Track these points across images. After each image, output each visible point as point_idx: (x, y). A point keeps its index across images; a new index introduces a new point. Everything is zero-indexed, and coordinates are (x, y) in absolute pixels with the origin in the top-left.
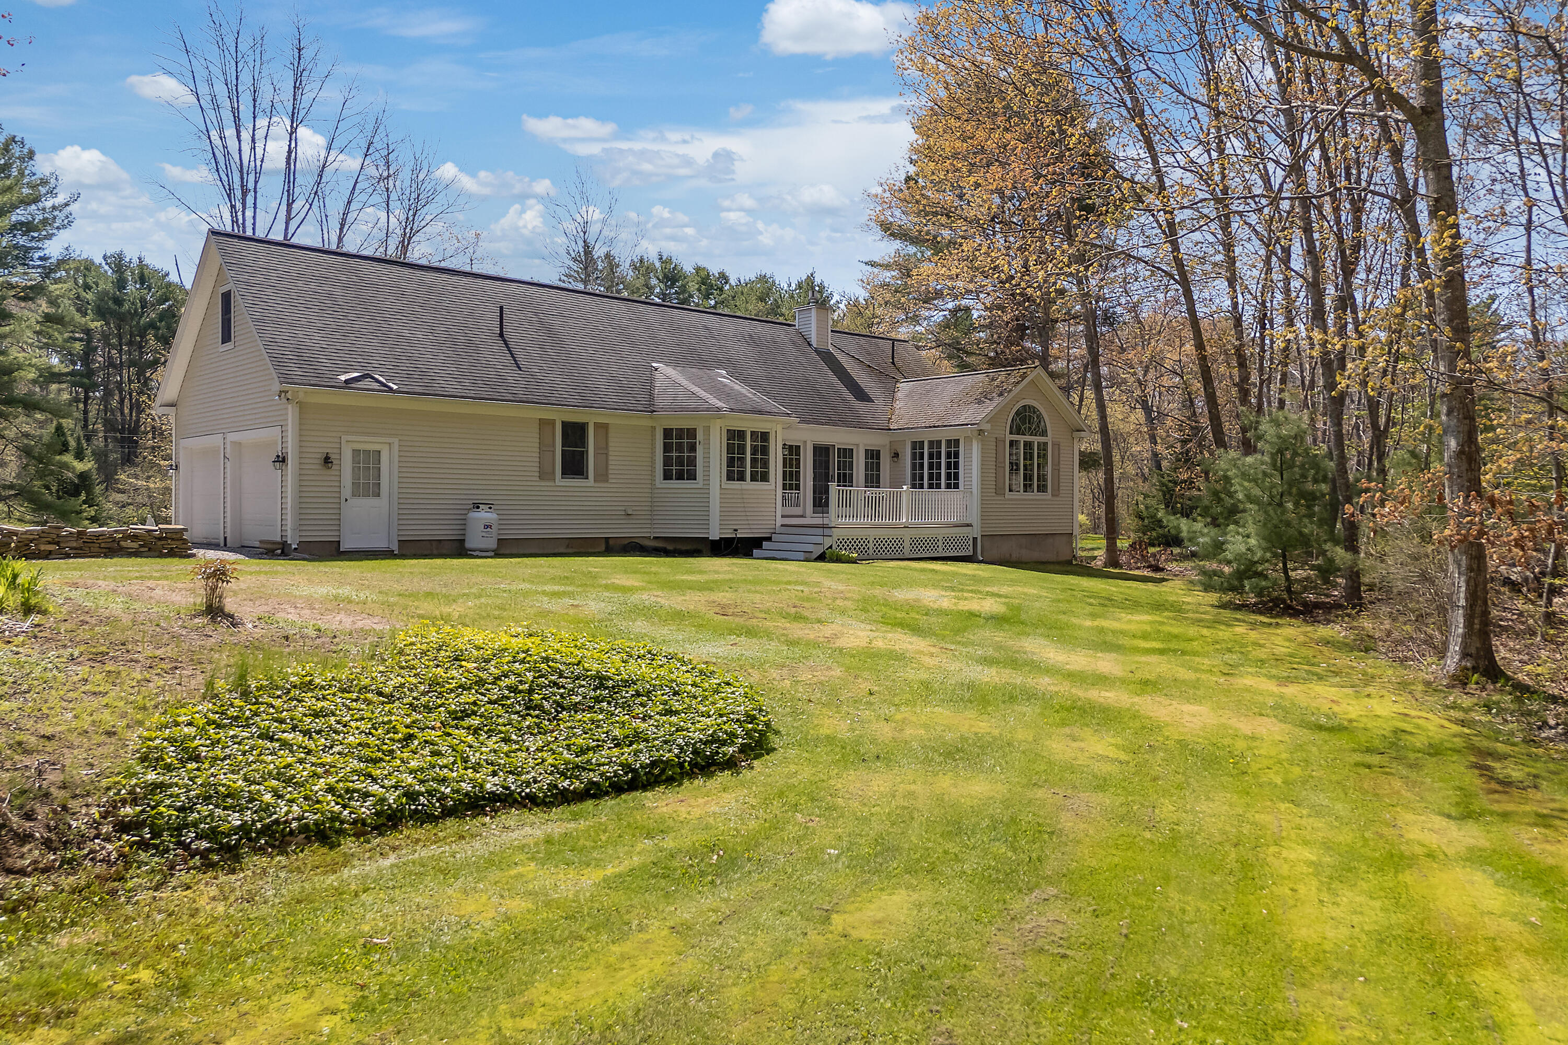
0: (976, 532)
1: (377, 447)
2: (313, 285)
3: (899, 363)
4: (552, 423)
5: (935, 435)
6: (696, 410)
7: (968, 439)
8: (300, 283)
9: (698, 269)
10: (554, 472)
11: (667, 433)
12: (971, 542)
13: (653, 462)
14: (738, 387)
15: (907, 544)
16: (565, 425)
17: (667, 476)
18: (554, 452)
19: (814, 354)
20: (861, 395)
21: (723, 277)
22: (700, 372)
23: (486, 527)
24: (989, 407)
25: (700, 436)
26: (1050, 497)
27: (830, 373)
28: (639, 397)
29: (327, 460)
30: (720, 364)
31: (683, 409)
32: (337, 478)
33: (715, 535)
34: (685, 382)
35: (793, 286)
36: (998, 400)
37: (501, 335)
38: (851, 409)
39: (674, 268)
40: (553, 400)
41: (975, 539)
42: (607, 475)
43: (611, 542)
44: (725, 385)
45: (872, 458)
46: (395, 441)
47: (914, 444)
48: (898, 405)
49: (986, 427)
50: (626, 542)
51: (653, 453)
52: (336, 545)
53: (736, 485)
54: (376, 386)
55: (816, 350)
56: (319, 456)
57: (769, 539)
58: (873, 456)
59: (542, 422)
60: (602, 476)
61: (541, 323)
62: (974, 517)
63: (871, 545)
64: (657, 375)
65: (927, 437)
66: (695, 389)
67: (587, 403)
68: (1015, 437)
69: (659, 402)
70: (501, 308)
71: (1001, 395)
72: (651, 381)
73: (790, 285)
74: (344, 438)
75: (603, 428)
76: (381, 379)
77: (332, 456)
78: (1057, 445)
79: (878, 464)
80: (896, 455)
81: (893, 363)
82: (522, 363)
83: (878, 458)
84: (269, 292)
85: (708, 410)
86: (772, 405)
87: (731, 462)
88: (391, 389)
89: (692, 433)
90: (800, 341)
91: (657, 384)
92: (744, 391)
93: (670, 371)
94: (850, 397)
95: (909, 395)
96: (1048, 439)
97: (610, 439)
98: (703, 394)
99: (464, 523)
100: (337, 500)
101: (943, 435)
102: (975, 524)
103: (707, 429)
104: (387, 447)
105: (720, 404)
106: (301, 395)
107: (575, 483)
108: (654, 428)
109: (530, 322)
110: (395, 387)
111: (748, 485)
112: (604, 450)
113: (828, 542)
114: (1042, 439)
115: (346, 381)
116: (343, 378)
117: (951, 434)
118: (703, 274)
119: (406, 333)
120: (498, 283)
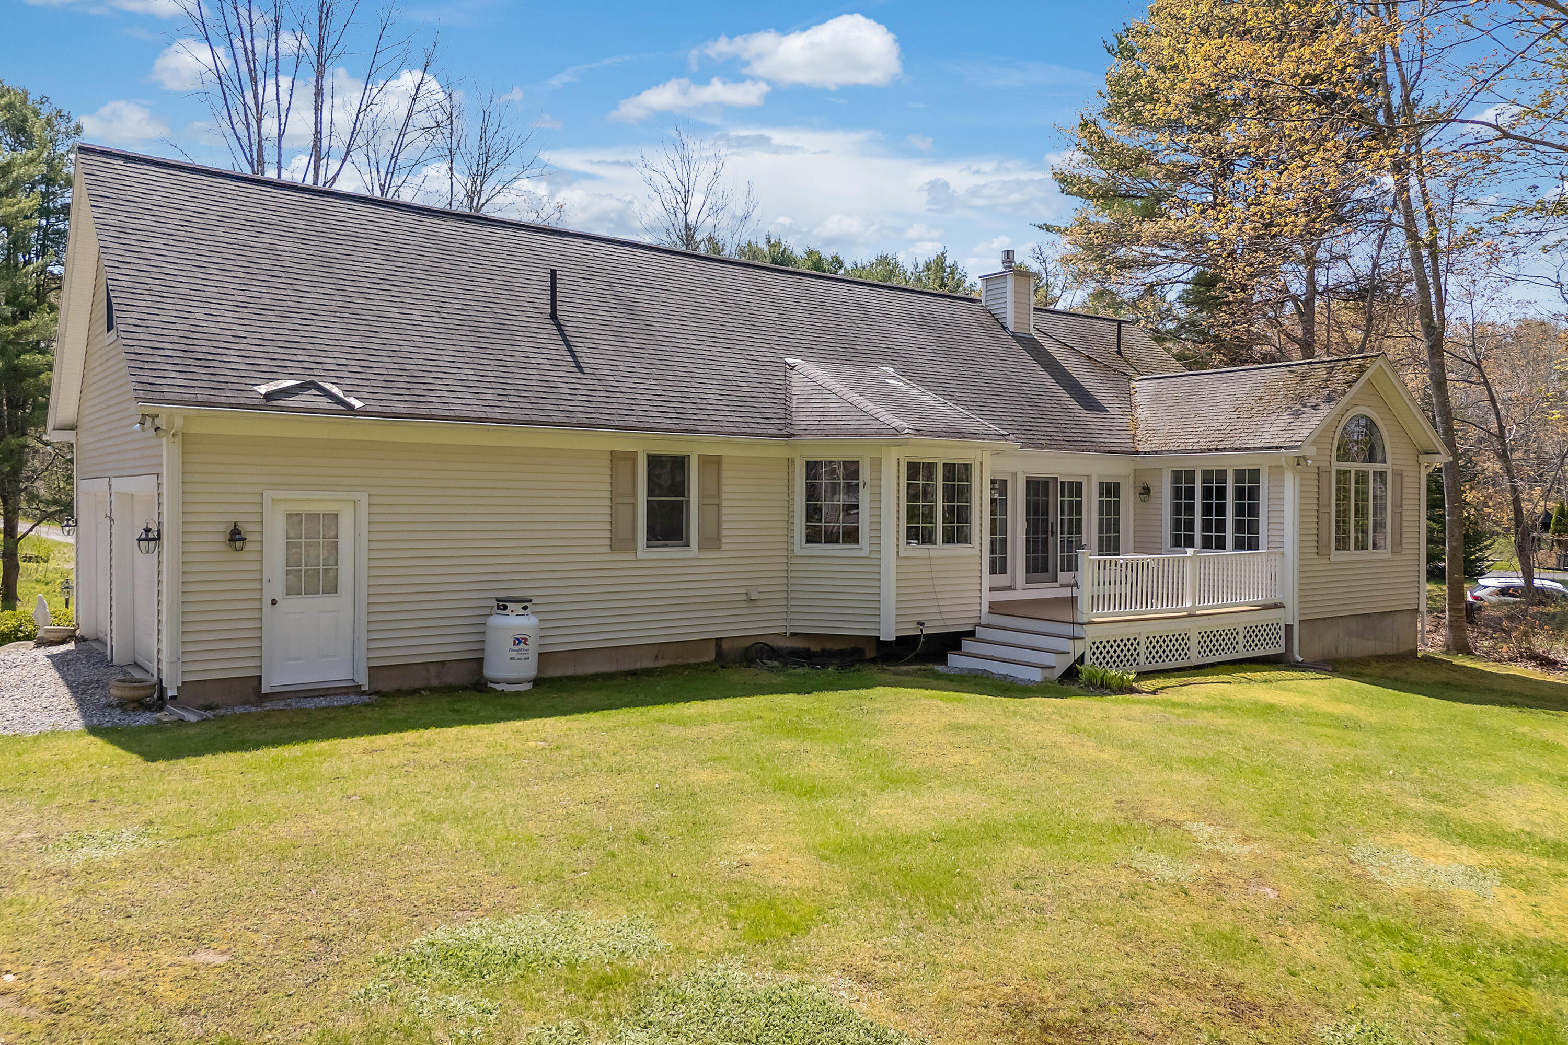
0: (1291, 616)
1: (331, 508)
2: (243, 236)
3: (1127, 353)
4: (632, 457)
5: (1215, 463)
6: (859, 433)
7: (1277, 470)
8: (220, 232)
9: (810, 253)
10: (634, 539)
11: (812, 468)
12: (1282, 633)
13: (790, 514)
14: (917, 393)
15: (1193, 644)
16: (654, 461)
17: (813, 537)
18: (634, 505)
19: (1012, 342)
20: (1089, 402)
21: (837, 261)
22: (856, 371)
23: (518, 641)
24: (1314, 421)
25: (865, 474)
26: (1388, 555)
27: (1038, 368)
28: (769, 413)
29: (236, 536)
30: (885, 357)
31: (839, 432)
32: (256, 566)
33: (888, 633)
34: (838, 388)
35: (921, 268)
36: (1325, 409)
37: (553, 316)
38: (1078, 422)
39: (784, 251)
40: (632, 421)
41: (1289, 628)
42: (718, 538)
43: (725, 646)
44: (900, 391)
45: (1108, 494)
46: (364, 498)
47: (1177, 476)
48: (1141, 414)
49: (1310, 451)
50: (748, 643)
51: (790, 500)
52: (255, 682)
53: (918, 550)
54: (323, 403)
55: (1014, 335)
56: (222, 528)
57: (971, 634)
58: (1110, 490)
59: (615, 457)
60: (712, 541)
61: (617, 297)
62: (1288, 594)
63: (1142, 649)
64: (795, 377)
65: (1200, 464)
66: (855, 398)
67: (688, 425)
68: (1344, 466)
69: (803, 418)
70: (553, 273)
71: (1329, 399)
72: (786, 386)
73: (917, 266)
74: (269, 495)
75: (713, 463)
76: (335, 390)
77: (245, 528)
78: (1399, 475)
79: (1117, 504)
80: (1146, 491)
81: (1119, 352)
82: (584, 359)
83: (1117, 495)
84: (159, 243)
85: (879, 432)
86: (975, 422)
87: (912, 513)
88: (351, 408)
89: (852, 470)
90: (990, 323)
91: (795, 391)
92: (927, 399)
93: (813, 370)
94: (1073, 404)
95: (1156, 399)
96: (1387, 467)
97: (724, 481)
98: (867, 405)
99: (481, 634)
100: (256, 605)
101: (1230, 464)
102: (1288, 603)
103: (877, 463)
104: (350, 506)
105: (898, 423)
106: (179, 422)
107: (668, 553)
108: (791, 462)
109: (601, 296)
110: (358, 404)
111: (940, 550)
112: (713, 500)
113: (1079, 648)
114: (1379, 467)
115: (269, 396)
116: (263, 390)
117: (1246, 462)
118: (815, 258)
119: (394, 312)
120: (555, 239)
